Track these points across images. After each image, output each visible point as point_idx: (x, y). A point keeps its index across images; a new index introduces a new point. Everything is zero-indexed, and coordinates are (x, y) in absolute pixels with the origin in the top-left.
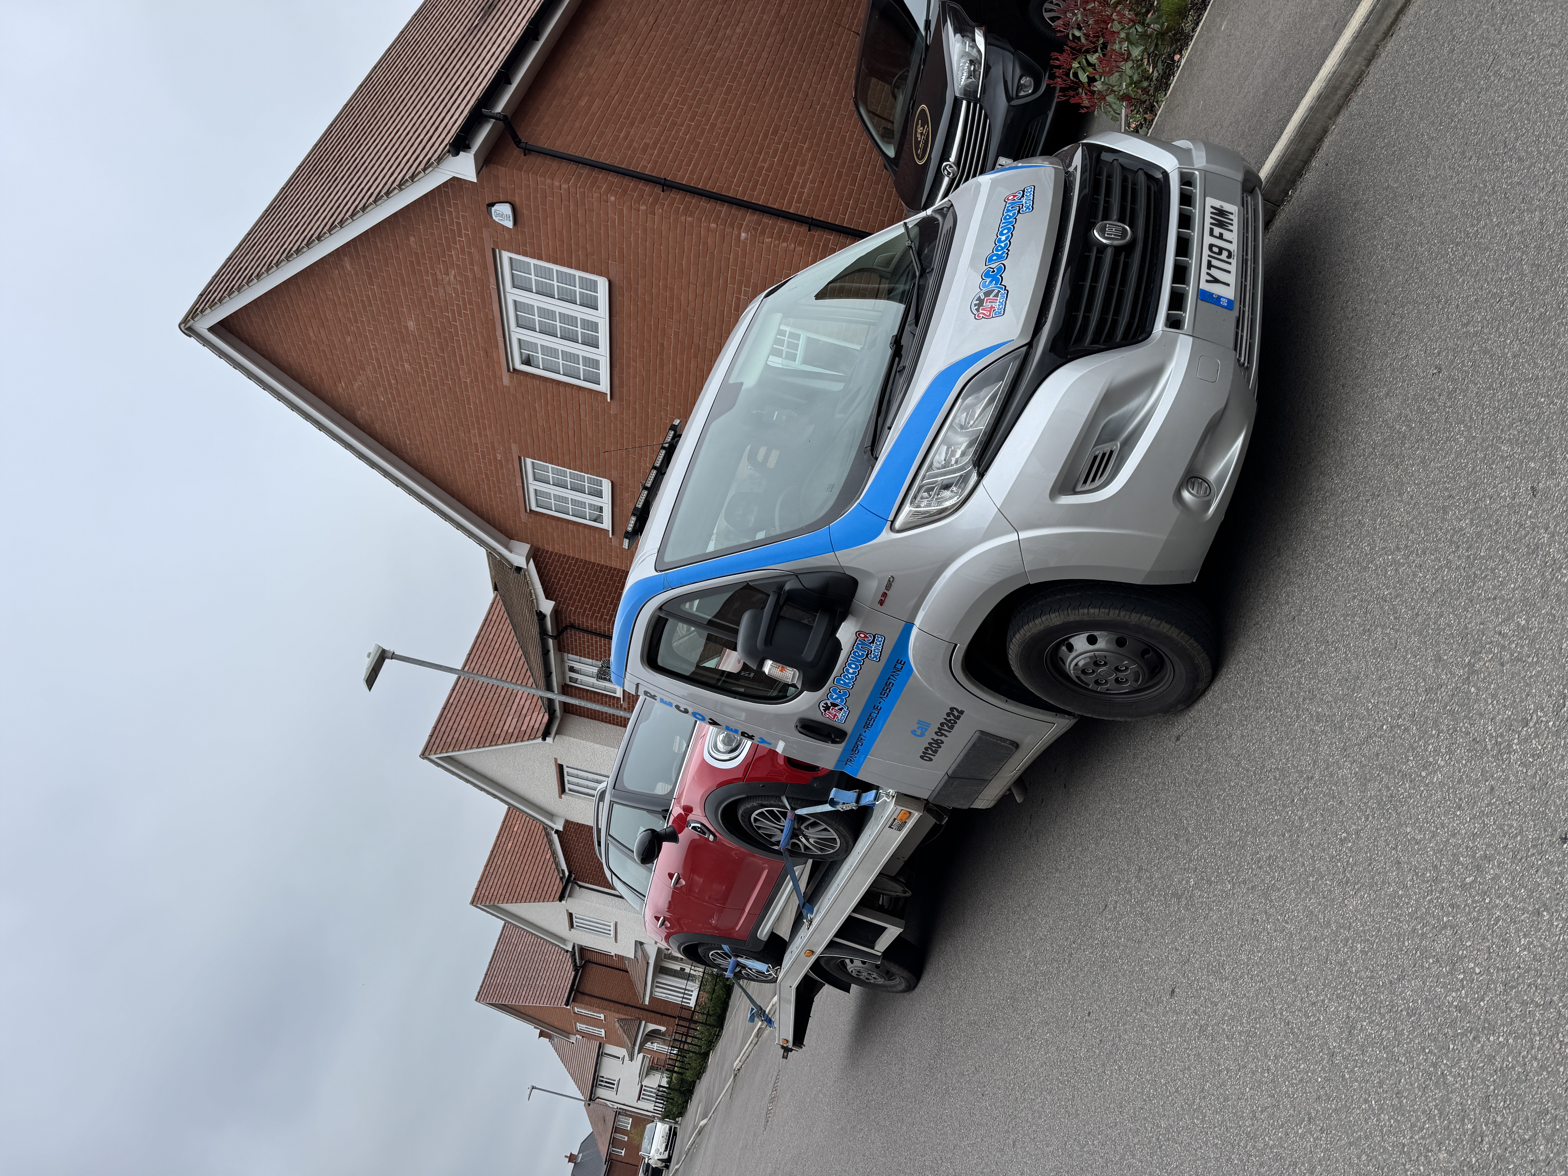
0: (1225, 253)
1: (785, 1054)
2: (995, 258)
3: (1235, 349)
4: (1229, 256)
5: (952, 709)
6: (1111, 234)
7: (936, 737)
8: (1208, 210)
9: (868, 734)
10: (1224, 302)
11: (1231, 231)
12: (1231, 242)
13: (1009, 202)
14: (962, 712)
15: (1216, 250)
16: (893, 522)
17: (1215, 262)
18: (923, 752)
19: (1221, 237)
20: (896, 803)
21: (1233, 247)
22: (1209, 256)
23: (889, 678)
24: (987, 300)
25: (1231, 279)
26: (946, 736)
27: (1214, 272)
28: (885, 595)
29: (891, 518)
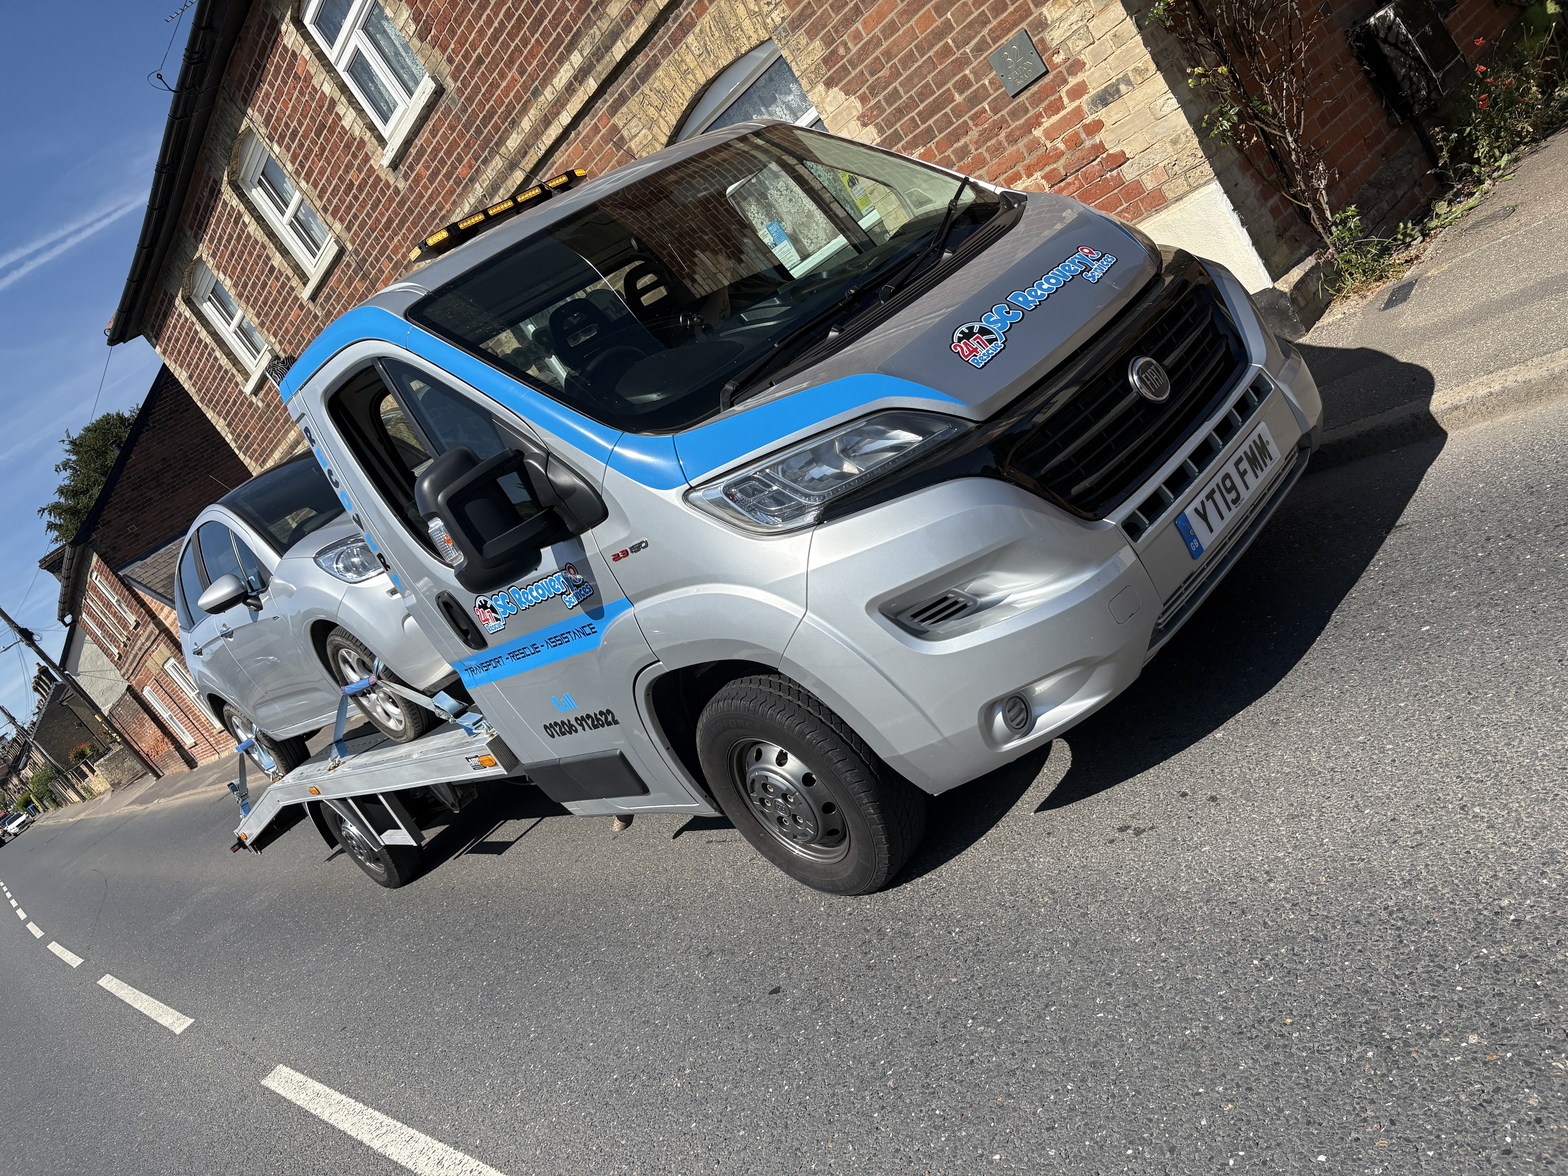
0: (1233, 495)
1: (236, 847)
2: (1021, 299)
3: (1165, 605)
4: (1235, 502)
5: (609, 712)
6: (1149, 380)
7: (573, 722)
8: (1254, 436)
9: (508, 664)
10: (1194, 546)
11: (1257, 476)
12: (1247, 488)
13: (1081, 253)
14: (616, 722)
15: (1228, 483)
16: (692, 489)
17: (1217, 496)
18: (550, 724)
19: (1242, 474)
20: (490, 744)
21: (1245, 495)
22: (1218, 485)
23: (569, 632)
24: (978, 337)
25: (1219, 526)
26: (584, 729)
27: (1209, 505)
28: (625, 553)
29: (693, 483)
